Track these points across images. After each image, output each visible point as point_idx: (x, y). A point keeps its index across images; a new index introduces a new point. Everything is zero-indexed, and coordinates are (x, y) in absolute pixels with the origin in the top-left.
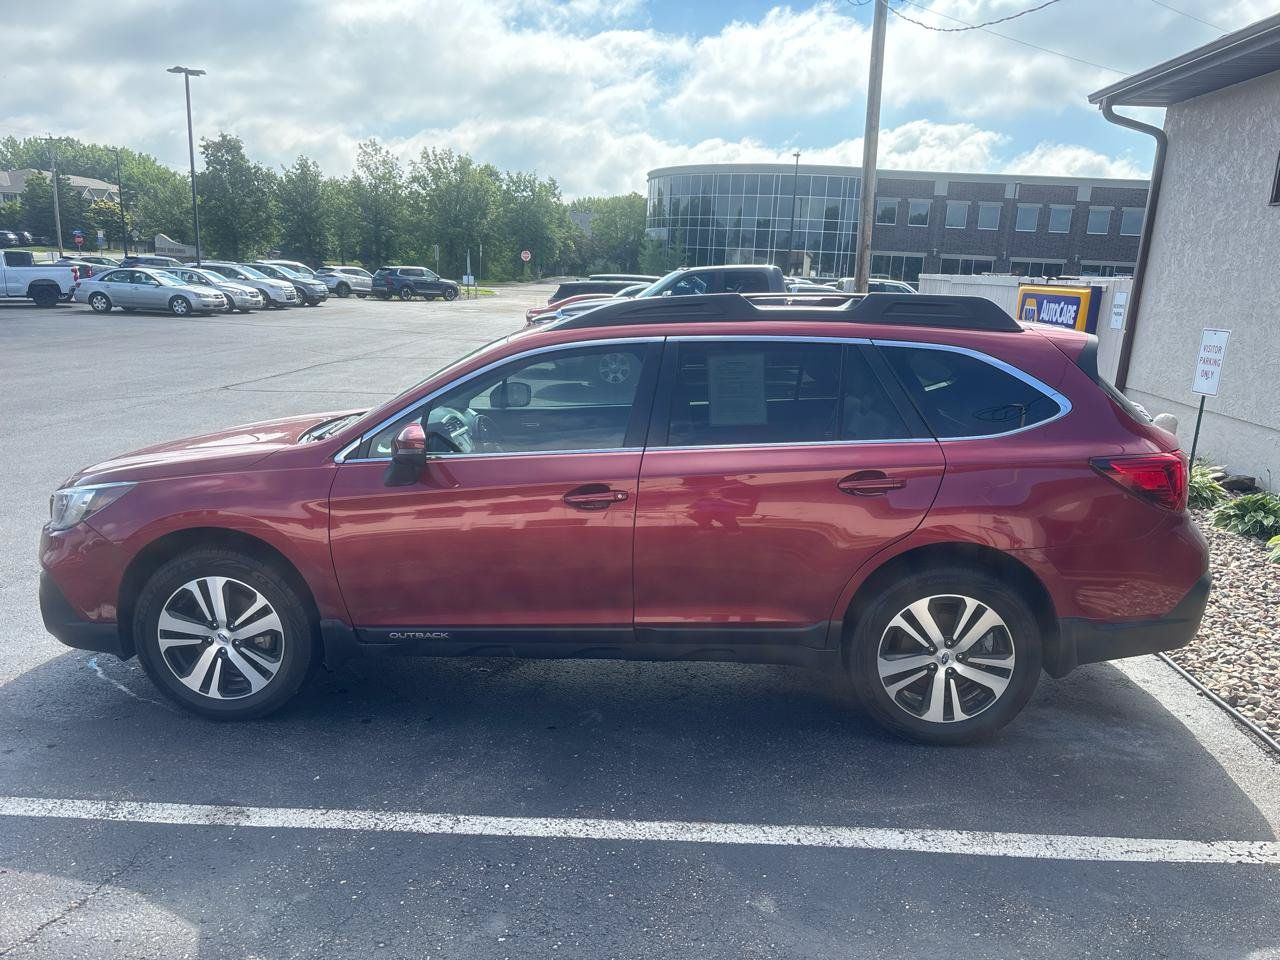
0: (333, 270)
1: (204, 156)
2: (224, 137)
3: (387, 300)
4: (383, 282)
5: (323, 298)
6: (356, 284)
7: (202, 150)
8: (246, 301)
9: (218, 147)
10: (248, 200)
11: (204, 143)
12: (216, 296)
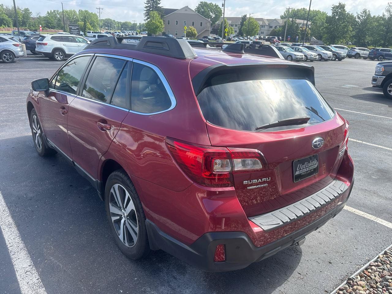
0: (355, 49)
1: (332, 11)
2: (340, 4)
3: (373, 60)
4: (373, 54)
5: (343, 58)
6: (363, 54)
7: (332, 9)
8: (311, 58)
9: (337, 7)
10: (342, 25)
11: (333, 6)
12: (301, 56)
